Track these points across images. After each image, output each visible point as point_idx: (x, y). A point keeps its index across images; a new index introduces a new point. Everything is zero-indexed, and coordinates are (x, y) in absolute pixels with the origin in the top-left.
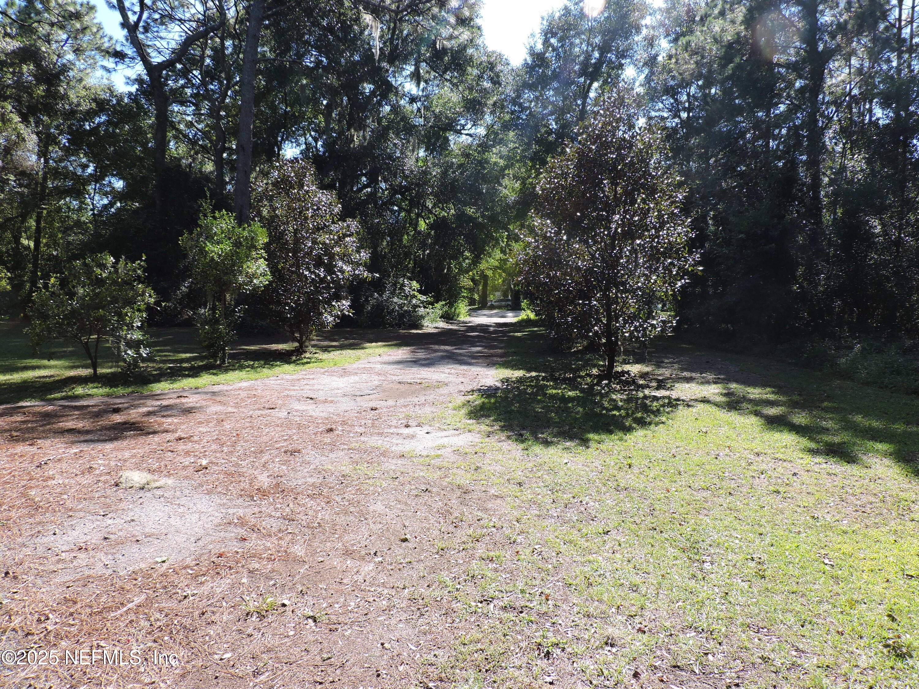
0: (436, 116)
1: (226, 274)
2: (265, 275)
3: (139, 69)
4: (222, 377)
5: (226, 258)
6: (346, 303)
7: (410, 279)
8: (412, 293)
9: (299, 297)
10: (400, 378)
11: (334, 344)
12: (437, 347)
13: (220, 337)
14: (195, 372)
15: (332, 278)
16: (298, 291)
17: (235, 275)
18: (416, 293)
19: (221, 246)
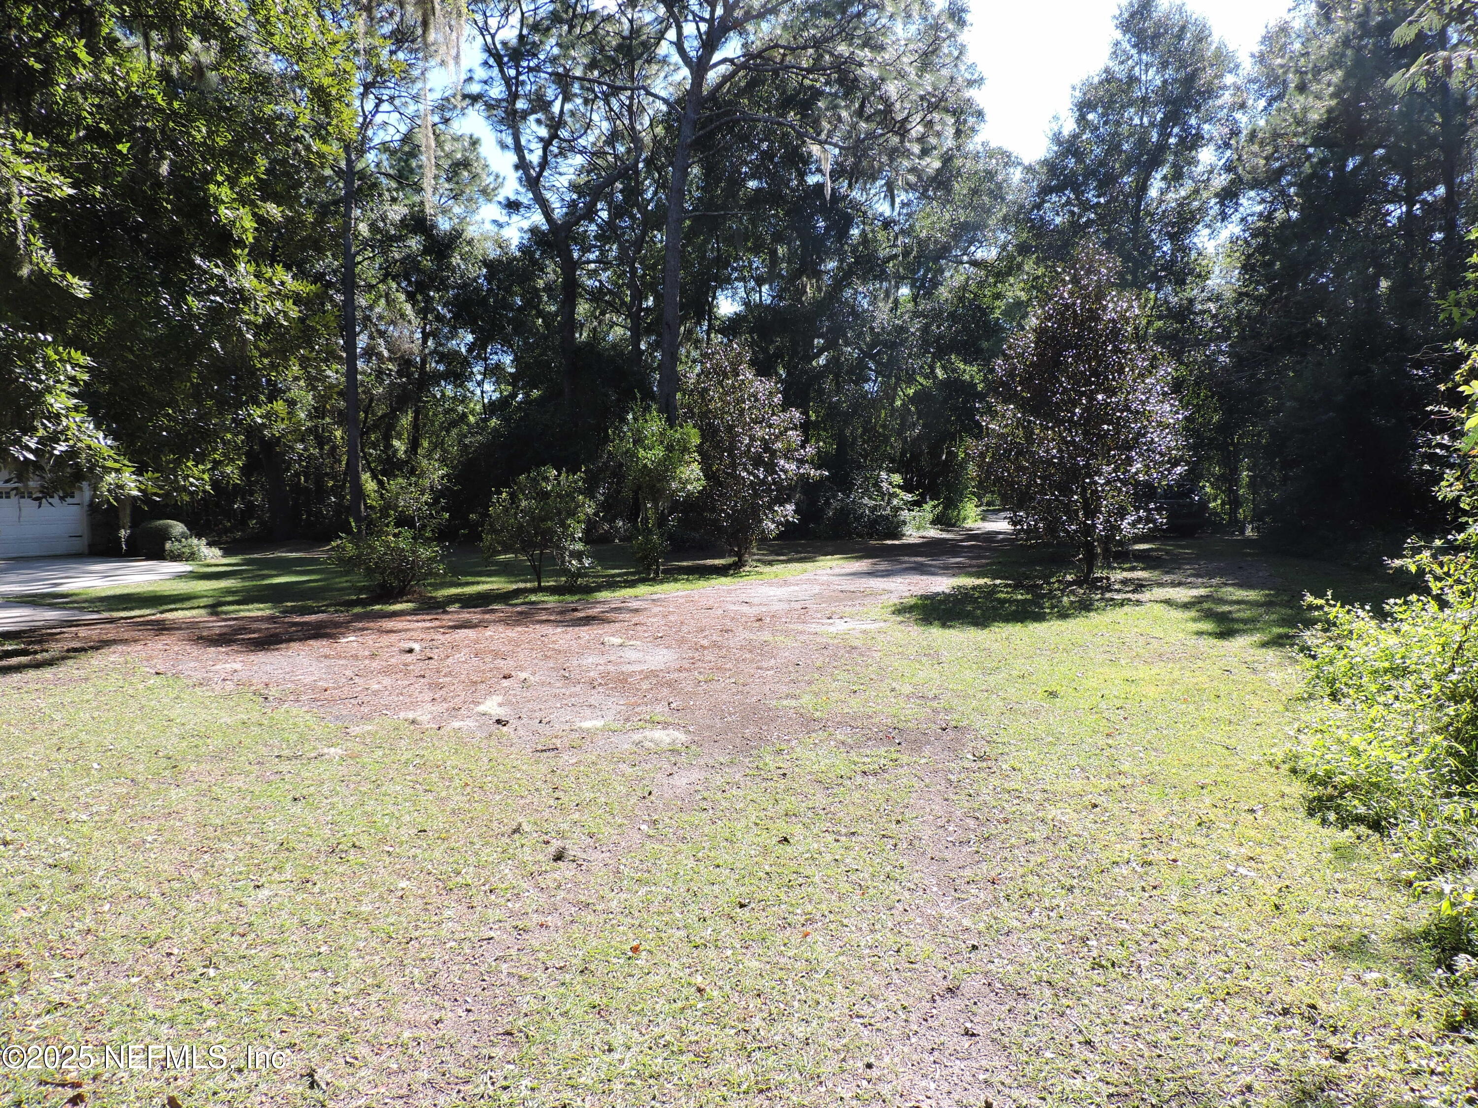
0: (920, 242)
1: (659, 481)
2: (699, 480)
3: (537, 218)
4: (658, 588)
5: (659, 464)
6: (790, 508)
7: (890, 471)
8: (892, 490)
9: (736, 503)
10: (844, 588)
11: (782, 558)
12: (906, 558)
13: (654, 548)
14: (632, 584)
15: (773, 479)
16: (735, 495)
17: (668, 481)
18: (898, 491)
19: (653, 452)
